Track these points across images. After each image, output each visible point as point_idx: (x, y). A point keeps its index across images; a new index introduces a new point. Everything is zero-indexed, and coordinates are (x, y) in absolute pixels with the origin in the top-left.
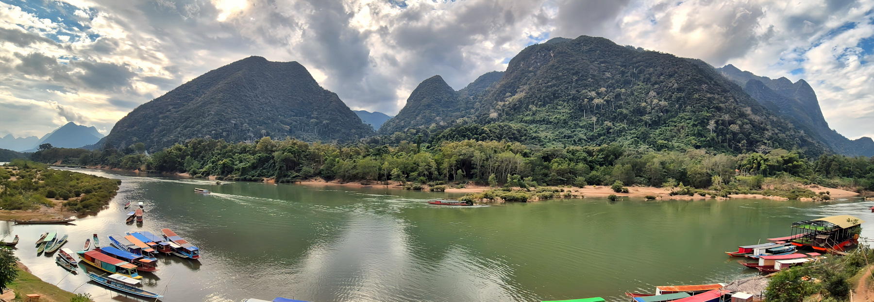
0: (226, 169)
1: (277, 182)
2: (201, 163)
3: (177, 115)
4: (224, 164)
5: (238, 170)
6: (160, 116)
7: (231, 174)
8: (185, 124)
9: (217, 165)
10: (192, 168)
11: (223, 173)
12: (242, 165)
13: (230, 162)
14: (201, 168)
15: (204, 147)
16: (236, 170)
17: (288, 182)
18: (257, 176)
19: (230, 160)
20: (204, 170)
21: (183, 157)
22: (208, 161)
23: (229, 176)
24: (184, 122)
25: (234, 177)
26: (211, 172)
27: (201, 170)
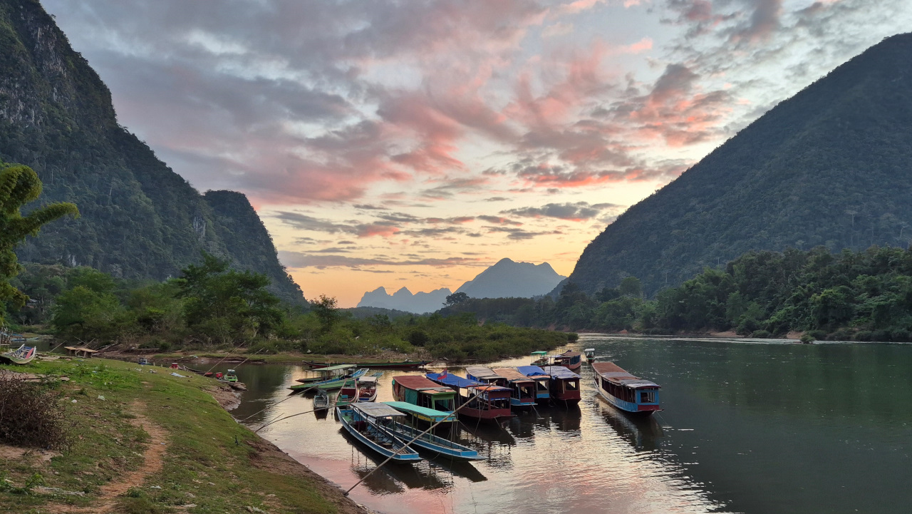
0: (831, 314)
2: (767, 306)
3: (708, 217)
4: (825, 300)
6: (673, 222)
7: (847, 325)
8: (728, 232)
9: (806, 305)
10: (744, 317)
11: (823, 322)
12: (875, 302)
13: (843, 296)
14: (767, 316)
15: (774, 269)
16: (860, 314)
19: (843, 291)
20: (774, 318)
21: (722, 297)
22: (784, 300)
24: (726, 228)
26: (791, 324)
27: (767, 321)
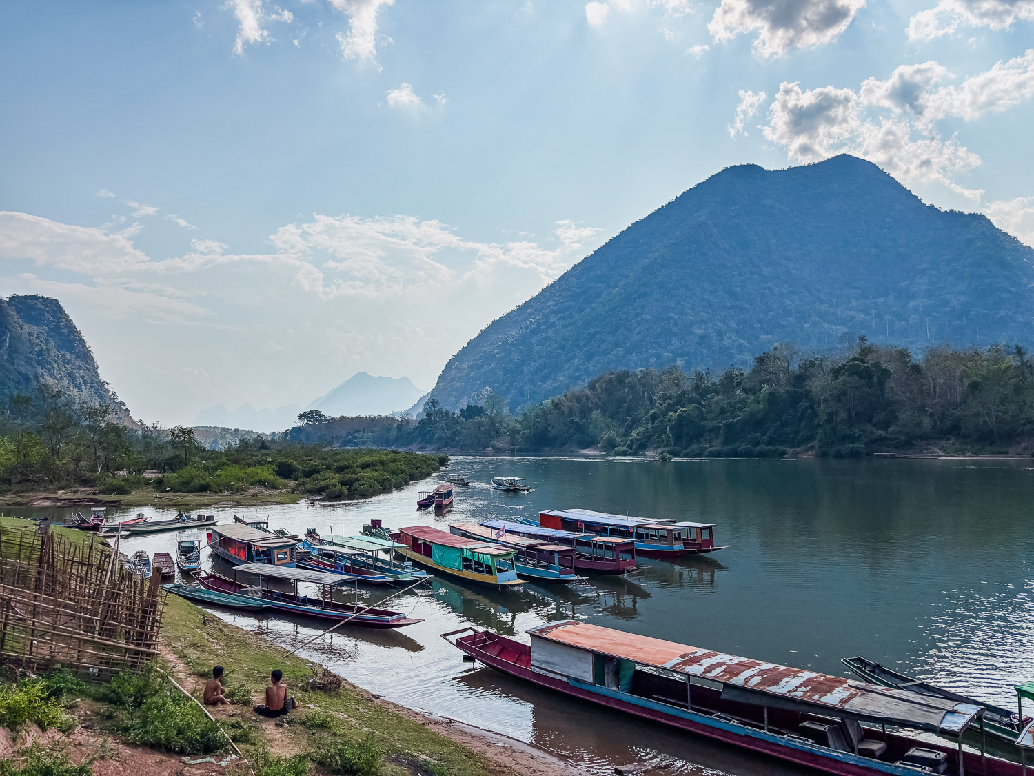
0: (685, 431)
1: (823, 455)
2: (627, 423)
3: (568, 333)
4: (681, 418)
5: (715, 430)
7: (699, 442)
8: (587, 348)
9: (663, 423)
10: (605, 434)
13: (695, 414)
14: (627, 433)
15: (632, 388)
16: (711, 432)
17: (854, 455)
18: (769, 443)
19: (696, 409)
20: (633, 436)
21: (585, 414)
22: (642, 418)
23: (694, 446)
25: (706, 448)
26: (649, 441)
27: (627, 438)
